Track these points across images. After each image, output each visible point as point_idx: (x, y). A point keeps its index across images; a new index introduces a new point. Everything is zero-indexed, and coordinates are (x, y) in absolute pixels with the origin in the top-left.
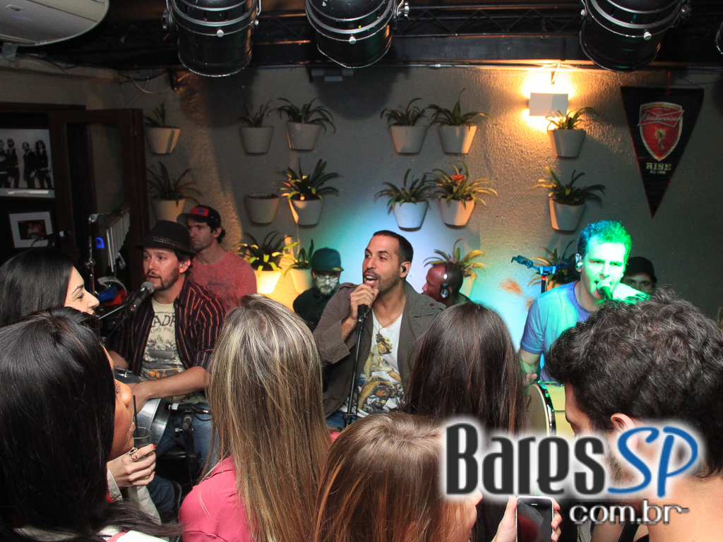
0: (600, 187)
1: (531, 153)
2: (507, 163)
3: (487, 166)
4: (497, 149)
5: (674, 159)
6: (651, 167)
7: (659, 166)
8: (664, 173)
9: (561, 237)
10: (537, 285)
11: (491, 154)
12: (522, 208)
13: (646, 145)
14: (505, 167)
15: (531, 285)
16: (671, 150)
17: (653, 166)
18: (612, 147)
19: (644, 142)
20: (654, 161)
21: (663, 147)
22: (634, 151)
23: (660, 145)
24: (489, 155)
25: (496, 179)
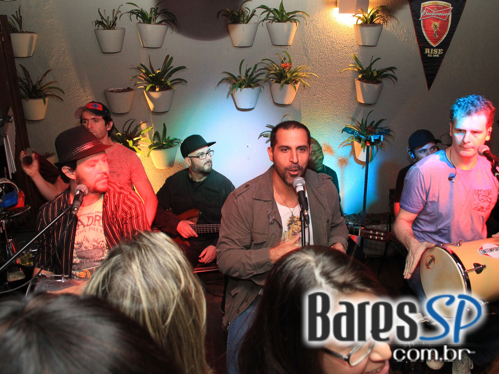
0: (391, 69)
1: (339, 43)
2: (321, 52)
3: (306, 55)
4: (313, 40)
5: (445, 45)
6: (429, 52)
7: (434, 50)
8: (438, 56)
9: (363, 108)
10: (345, 147)
11: (308, 45)
12: (333, 88)
13: (425, 35)
14: (320, 55)
15: (341, 147)
16: (443, 38)
17: (430, 51)
18: (399, 38)
19: (424, 32)
20: (431, 47)
21: (437, 36)
22: (416, 40)
23: (435, 35)
24: (307, 46)
25: (313, 65)
